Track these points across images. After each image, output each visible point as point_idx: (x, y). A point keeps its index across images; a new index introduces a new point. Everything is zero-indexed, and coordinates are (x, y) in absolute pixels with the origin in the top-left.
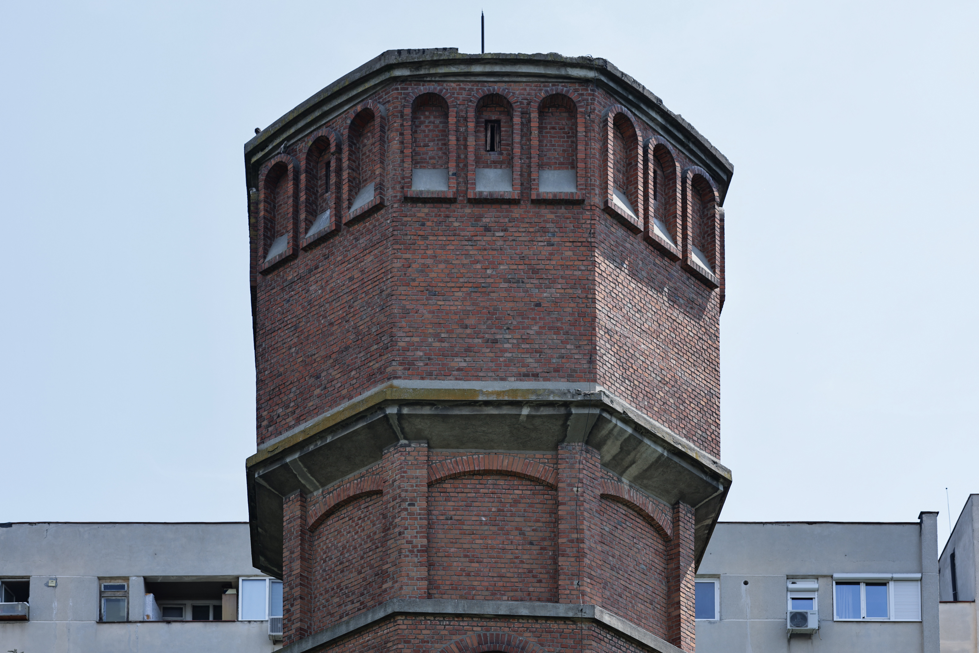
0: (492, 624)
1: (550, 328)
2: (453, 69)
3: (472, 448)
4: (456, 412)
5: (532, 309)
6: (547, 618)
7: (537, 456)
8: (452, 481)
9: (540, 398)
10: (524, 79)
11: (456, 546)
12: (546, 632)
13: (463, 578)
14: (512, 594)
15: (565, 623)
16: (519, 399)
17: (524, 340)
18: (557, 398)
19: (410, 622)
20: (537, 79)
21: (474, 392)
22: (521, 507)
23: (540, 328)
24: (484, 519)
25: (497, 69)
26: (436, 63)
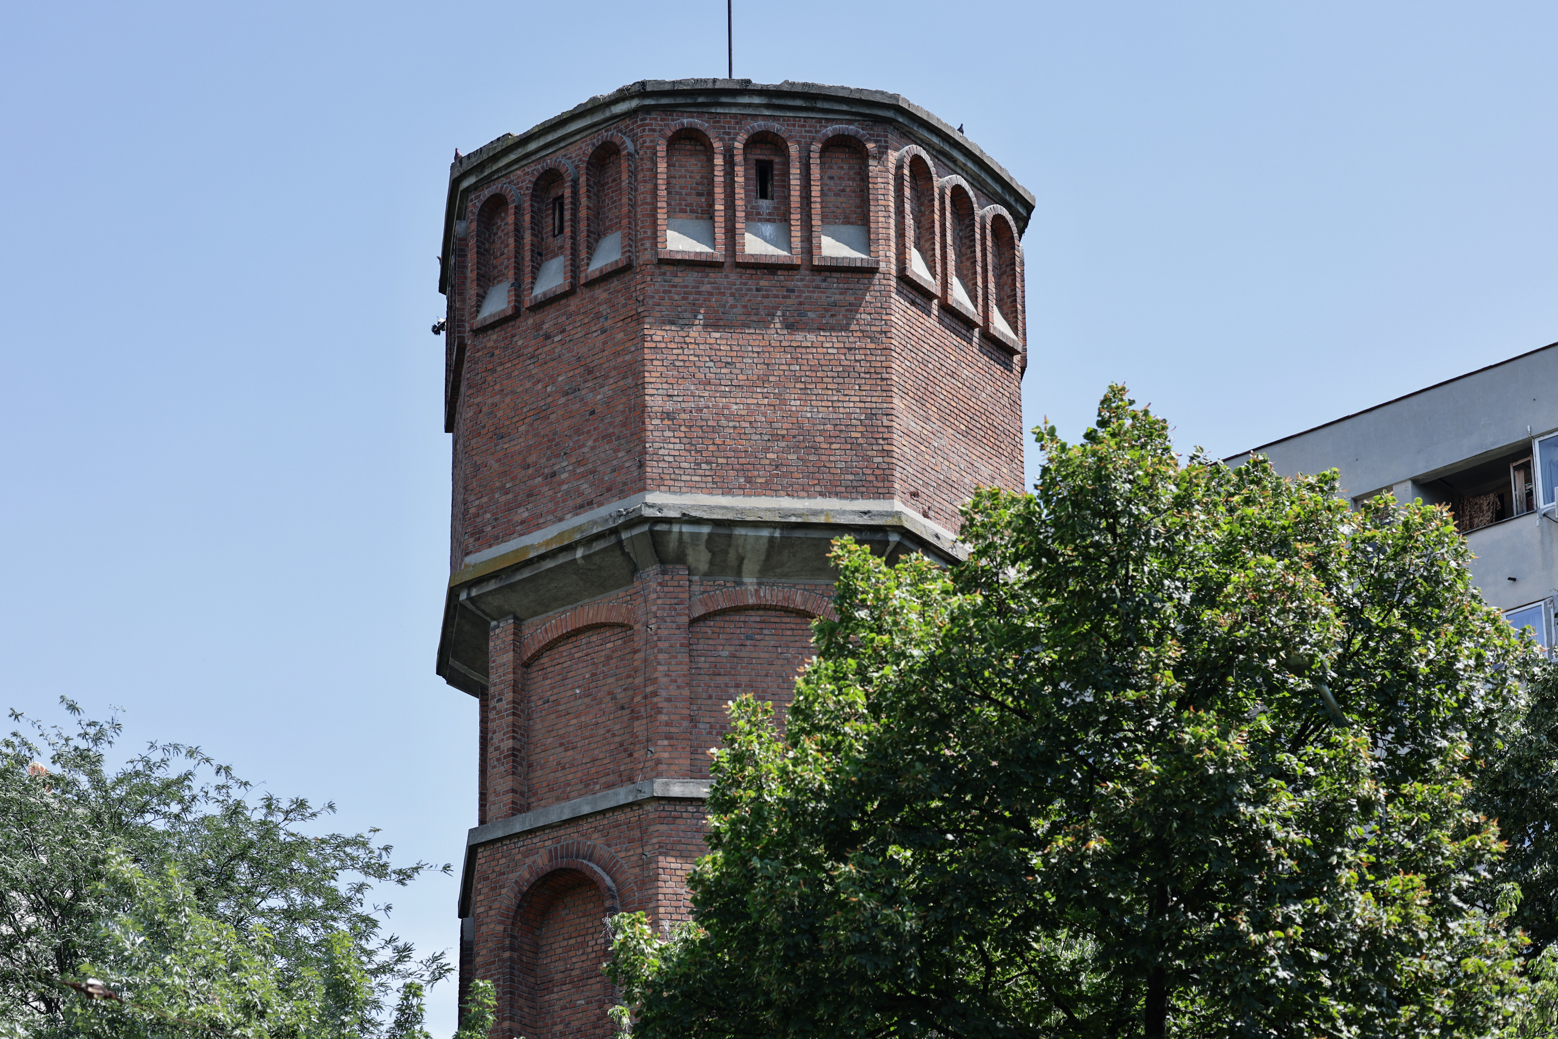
0: (562, 832)
1: (604, 438)
2: (513, 157)
3: (559, 607)
4: (519, 577)
5: (588, 420)
6: (613, 809)
7: (621, 594)
8: (548, 653)
9: (585, 534)
10: (578, 137)
11: (553, 734)
12: (614, 827)
13: (559, 774)
14: (602, 780)
15: (632, 810)
16: (566, 543)
17: (579, 463)
18: (600, 529)
19: (488, 853)
20: (589, 132)
21: (526, 548)
22: (613, 663)
23: (595, 441)
24: (578, 691)
25: (550, 138)
26: (495, 158)
